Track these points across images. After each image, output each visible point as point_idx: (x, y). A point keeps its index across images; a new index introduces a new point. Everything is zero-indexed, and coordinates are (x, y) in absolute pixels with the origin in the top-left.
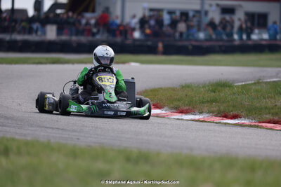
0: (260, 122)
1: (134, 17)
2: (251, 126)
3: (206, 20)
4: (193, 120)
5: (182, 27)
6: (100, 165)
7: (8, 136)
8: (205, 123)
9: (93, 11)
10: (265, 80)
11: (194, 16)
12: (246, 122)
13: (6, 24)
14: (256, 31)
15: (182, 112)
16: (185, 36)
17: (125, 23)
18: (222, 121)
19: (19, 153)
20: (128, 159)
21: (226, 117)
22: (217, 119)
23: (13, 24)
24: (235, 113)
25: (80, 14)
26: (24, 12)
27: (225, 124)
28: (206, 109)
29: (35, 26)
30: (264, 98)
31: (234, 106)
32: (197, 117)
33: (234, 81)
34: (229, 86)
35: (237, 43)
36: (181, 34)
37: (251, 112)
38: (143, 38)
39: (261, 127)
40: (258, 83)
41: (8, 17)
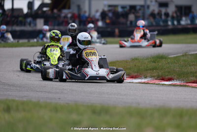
0: (187, 83)
1: (97, 11)
2: (181, 86)
3: (148, 12)
4: (140, 83)
5: (131, 17)
6: (74, 117)
7: (10, 98)
8: (149, 85)
9: (69, 8)
10: (191, 53)
11: (140, 9)
12: (178, 82)
13: (8, 19)
14: (184, 18)
15: (132, 77)
16: (134, 23)
17: (91, 16)
18: (160, 83)
19: (17, 110)
20: (94, 112)
21: (163, 79)
22: (157, 82)
23: (13, 19)
24: (170, 77)
25: (60, 10)
26: (21, 10)
27: (163, 85)
28: (149, 75)
29: (29, 20)
30: (190, 66)
31: (169, 72)
32: (143, 81)
33: (169, 54)
34: (165, 58)
35: (170, 27)
36: (131, 22)
37: (181, 76)
38: (104, 26)
39: (188, 86)
40: (185, 55)
41: (9, 14)
